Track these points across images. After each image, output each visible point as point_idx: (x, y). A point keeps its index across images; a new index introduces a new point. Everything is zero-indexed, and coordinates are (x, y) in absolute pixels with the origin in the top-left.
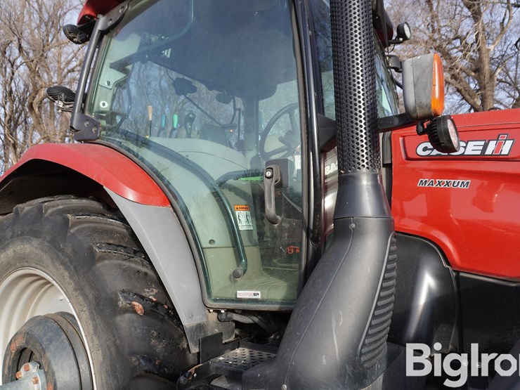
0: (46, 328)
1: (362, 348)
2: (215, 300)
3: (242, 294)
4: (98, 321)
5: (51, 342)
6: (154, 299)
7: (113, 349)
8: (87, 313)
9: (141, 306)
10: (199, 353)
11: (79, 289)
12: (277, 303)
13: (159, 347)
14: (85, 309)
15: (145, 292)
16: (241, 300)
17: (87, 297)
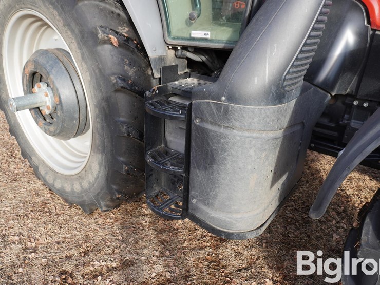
0: (47, 58)
1: (286, 75)
2: (174, 39)
3: (196, 34)
4: (84, 50)
5: (53, 68)
6: (126, 35)
7: (97, 71)
8: (76, 44)
9: (116, 39)
10: (160, 78)
11: (67, 24)
12: (223, 43)
13: (131, 72)
14: (73, 41)
15: (118, 29)
16: (194, 39)
17: (74, 31)
